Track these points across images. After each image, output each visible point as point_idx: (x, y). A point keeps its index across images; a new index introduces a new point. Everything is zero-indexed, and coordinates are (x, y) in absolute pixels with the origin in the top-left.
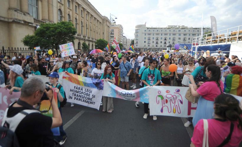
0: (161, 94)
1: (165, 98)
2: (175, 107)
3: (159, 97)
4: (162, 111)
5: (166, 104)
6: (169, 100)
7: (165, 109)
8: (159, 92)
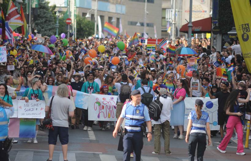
0: (98, 101)
1: (102, 104)
2: (110, 112)
3: (97, 103)
4: (99, 117)
5: (102, 110)
6: (105, 106)
7: (101, 115)
8: (97, 99)
